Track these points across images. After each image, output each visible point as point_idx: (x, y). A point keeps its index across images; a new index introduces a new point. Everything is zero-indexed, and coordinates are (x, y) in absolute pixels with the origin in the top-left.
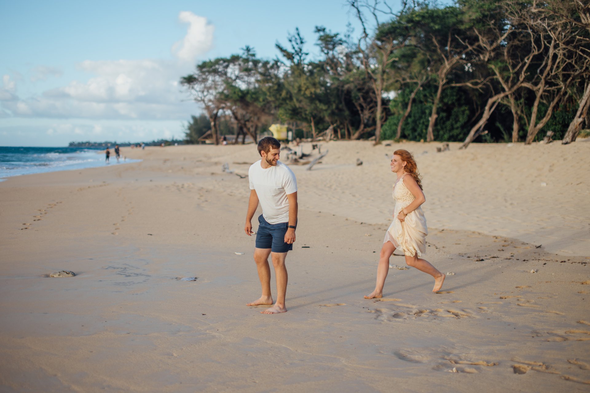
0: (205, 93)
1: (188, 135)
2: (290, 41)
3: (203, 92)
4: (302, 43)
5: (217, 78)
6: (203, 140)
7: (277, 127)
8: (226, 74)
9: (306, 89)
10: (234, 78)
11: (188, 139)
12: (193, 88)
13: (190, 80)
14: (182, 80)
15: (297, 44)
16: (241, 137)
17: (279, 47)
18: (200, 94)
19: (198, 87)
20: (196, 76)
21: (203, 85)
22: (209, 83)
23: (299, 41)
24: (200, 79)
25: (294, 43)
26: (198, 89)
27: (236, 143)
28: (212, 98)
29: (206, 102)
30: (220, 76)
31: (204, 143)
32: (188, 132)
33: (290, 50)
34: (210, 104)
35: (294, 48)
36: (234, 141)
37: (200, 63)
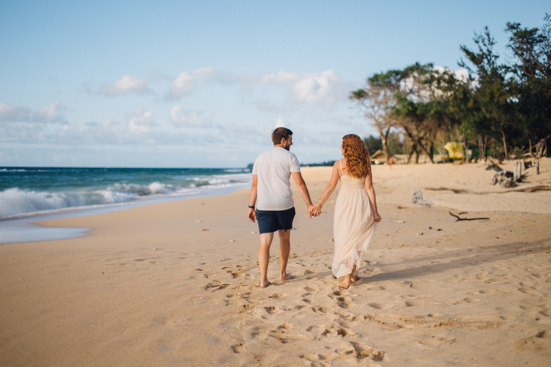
0: (376, 108)
2: (477, 42)
3: (373, 107)
4: (492, 44)
5: (389, 93)
7: (453, 145)
8: (398, 87)
10: (408, 91)
12: (362, 104)
13: (360, 95)
14: (351, 95)
15: (485, 45)
16: (414, 156)
17: (464, 50)
18: (370, 110)
19: (367, 102)
20: (366, 91)
21: (373, 100)
22: (381, 98)
23: (486, 42)
24: (370, 94)
25: (481, 44)
26: (368, 105)
27: (409, 162)
28: (383, 113)
29: (377, 118)
30: (392, 90)
33: (477, 52)
34: (381, 120)
35: (481, 50)
36: (406, 161)
37: (372, 76)
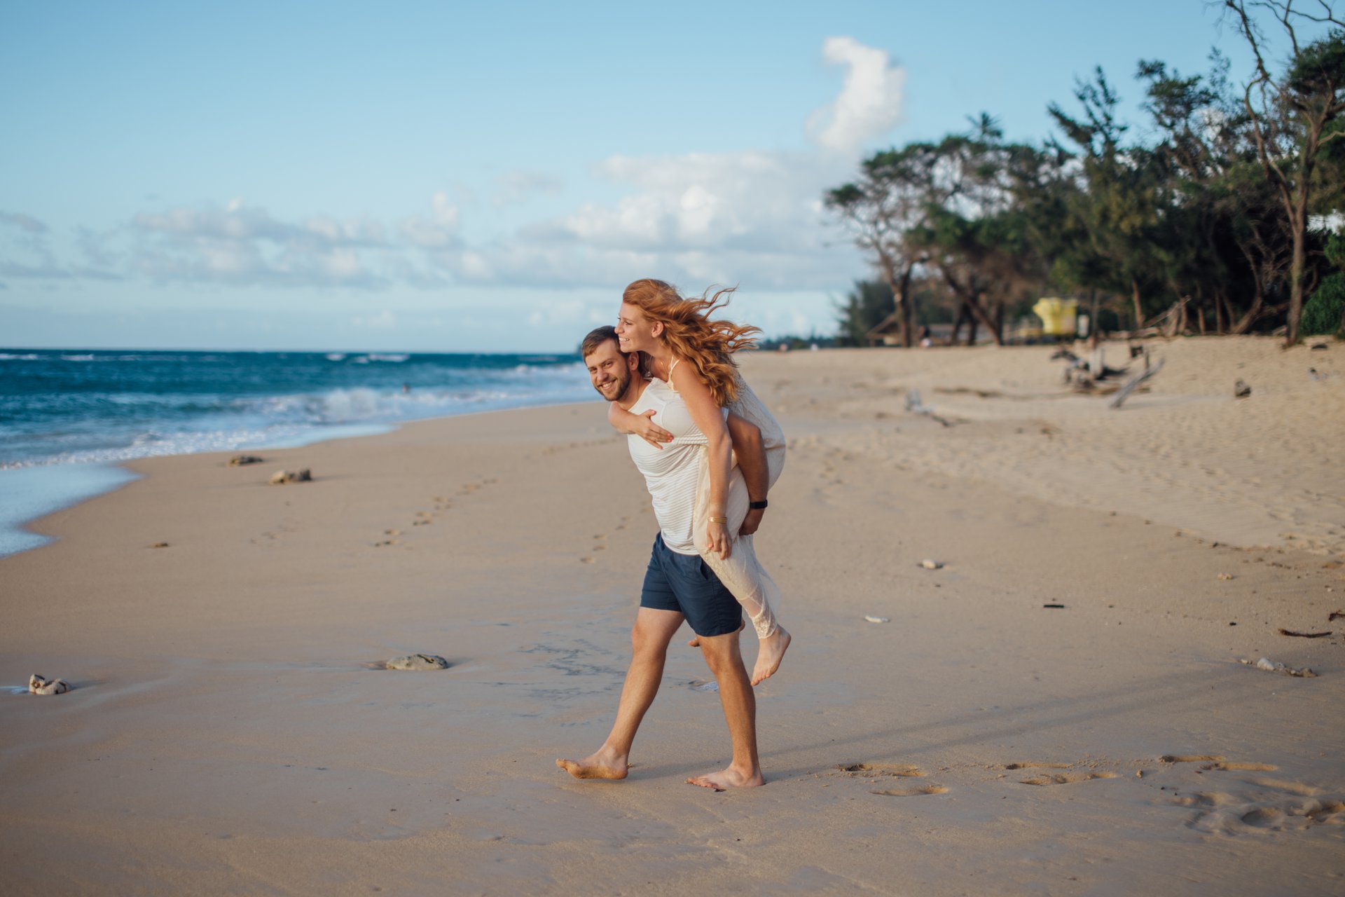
0: (882, 226)
1: (844, 325)
2: (1082, 98)
3: (875, 223)
4: (1111, 101)
5: (912, 191)
6: (879, 337)
7: (1052, 306)
8: (930, 179)
9: (1121, 218)
10: (949, 187)
11: (846, 333)
12: (852, 215)
13: (846, 196)
14: (828, 196)
15: (1098, 104)
16: (966, 328)
17: (1056, 114)
18: (870, 229)
19: (864, 211)
20: (860, 187)
21: (875, 208)
22: (892, 200)
23: (1101, 98)
24: (869, 193)
25: (1090, 103)
26: (864, 217)
27: (954, 342)
28: (895, 236)
29: (883, 246)
30: (917, 185)
31: (880, 344)
32: (845, 317)
33: (1082, 119)
34: (891, 251)
35: (1091, 115)
36: (948, 339)
37: (871, 156)
